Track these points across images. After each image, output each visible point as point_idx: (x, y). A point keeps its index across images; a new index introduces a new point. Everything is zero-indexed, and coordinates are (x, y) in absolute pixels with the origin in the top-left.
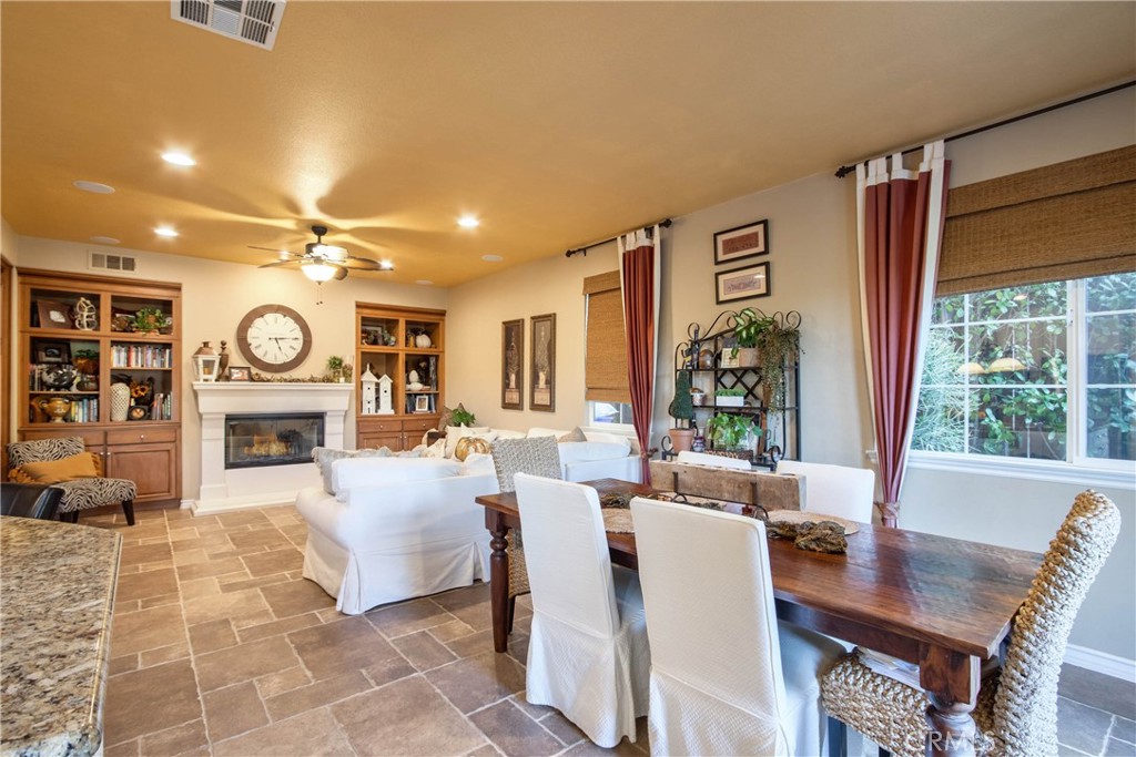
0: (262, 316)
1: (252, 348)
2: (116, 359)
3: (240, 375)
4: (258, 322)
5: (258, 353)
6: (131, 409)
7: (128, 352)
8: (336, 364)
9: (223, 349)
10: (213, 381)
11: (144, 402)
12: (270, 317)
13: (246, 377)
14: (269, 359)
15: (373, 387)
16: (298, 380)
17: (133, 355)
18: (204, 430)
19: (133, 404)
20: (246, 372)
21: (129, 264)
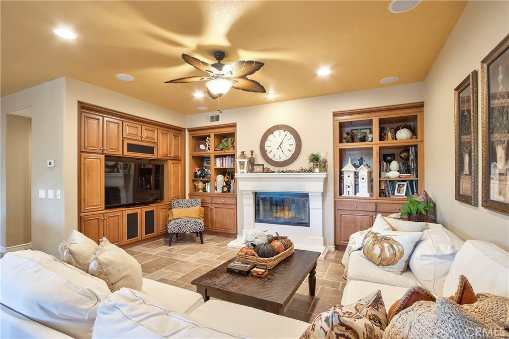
0: (272, 133)
1: (267, 153)
2: (219, 164)
3: (258, 168)
4: (271, 137)
5: (270, 156)
6: (224, 186)
7: (223, 160)
8: (315, 159)
9: (252, 155)
10: (245, 173)
11: (228, 184)
12: (276, 133)
13: (261, 170)
14: (276, 159)
15: (352, 175)
16: (291, 171)
17: (224, 161)
18: (244, 200)
19: (225, 184)
20: (261, 167)
21: (217, 118)
